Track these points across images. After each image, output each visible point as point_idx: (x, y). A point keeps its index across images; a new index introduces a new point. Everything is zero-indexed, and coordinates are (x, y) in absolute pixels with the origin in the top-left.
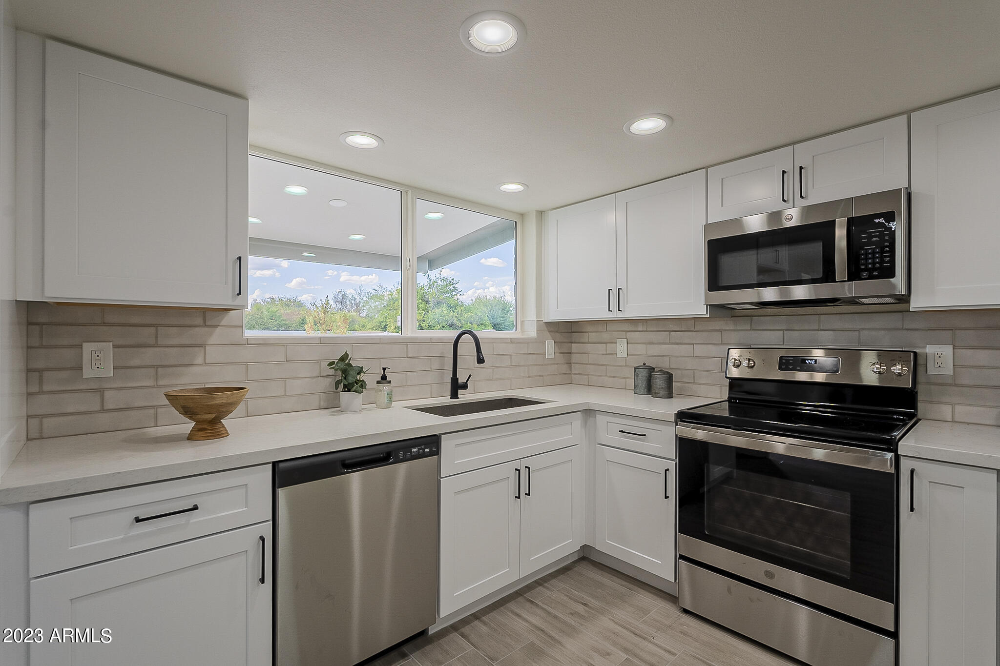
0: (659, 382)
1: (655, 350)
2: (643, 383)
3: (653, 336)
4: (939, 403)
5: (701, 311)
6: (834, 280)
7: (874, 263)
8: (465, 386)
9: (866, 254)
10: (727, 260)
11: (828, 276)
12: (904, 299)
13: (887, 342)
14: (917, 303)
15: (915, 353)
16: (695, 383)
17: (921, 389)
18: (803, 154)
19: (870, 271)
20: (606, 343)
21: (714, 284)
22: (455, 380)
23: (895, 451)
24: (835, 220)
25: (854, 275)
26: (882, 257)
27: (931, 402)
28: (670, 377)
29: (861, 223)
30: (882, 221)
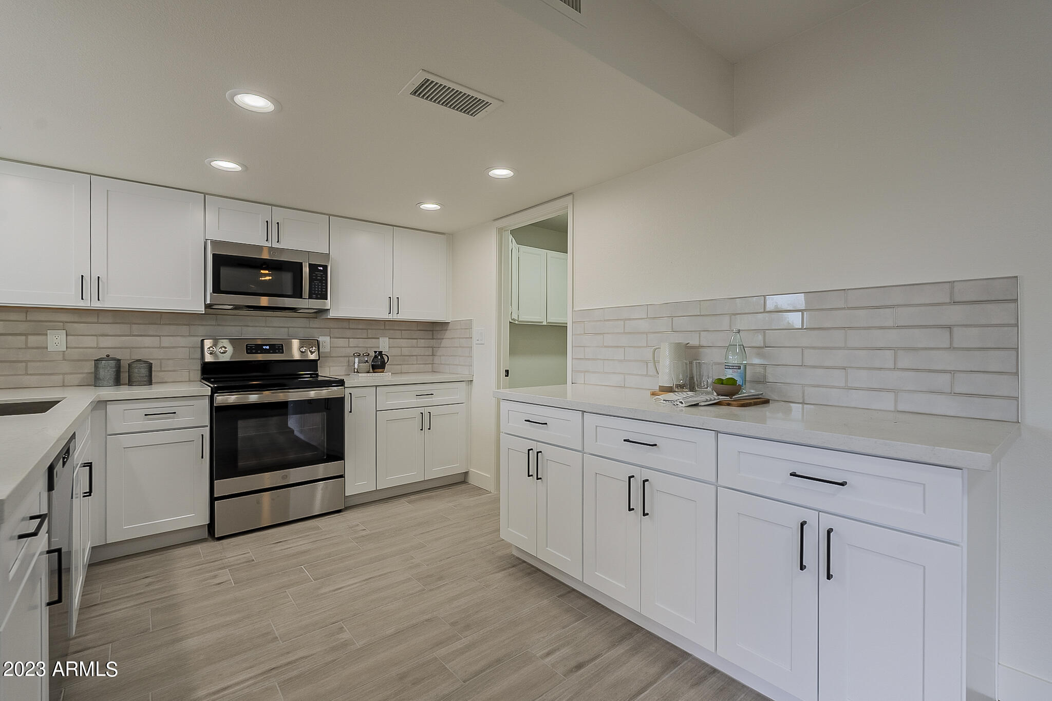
2: (108, 375)
3: (107, 329)
4: (325, 367)
5: (201, 309)
6: (300, 297)
7: (318, 291)
9: (315, 285)
10: (224, 271)
11: (298, 294)
12: (327, 311)
13: (303, 335)
14: (332, 314)
15: (318, 341)
18: (279, 215)
19: (317, 295)
20: (28, 335)
21: (217, 288)
23: (344, 386)
24: (303, 263)
25: (310, 297)
26: (322, 288)
27: (322, 367)
28: (150, 366)
29: (313, 267)
30: (321, 268)
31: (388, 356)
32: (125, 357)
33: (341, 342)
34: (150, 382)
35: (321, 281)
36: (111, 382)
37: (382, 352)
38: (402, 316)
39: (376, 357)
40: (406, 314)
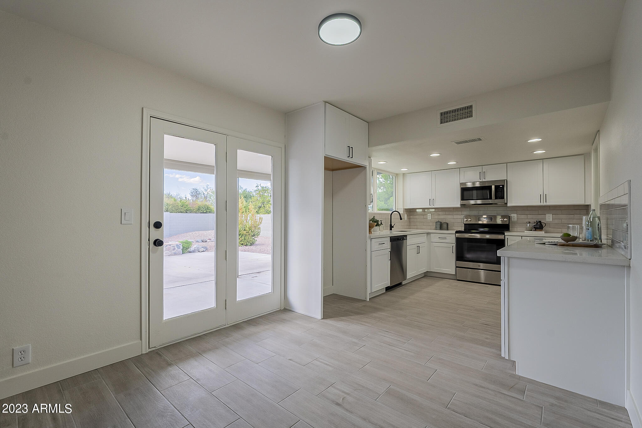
0: (445, 226)
1: (442, 217)
2: (438, 226)
3: (440, 213)
4: (514, 227)
5: (459, 206)
6: (492, 199)
8: (393, 227)
9: (499, 194)
10: (465, 193)
11: (491, 198)
12: (507, 204)
13: (503, 214)
14: (508, 205)
15: (509, 216)
16: (453, 226)
17: (510, 224)
18: (484, 169)
19: (499, 197)
20: (424, 215)
21: (463, 199)
22: (391, 225)
23: (504, 234)
24: (492, 186)
25: (496, 198)
26: (502, 195)
27: (513, 227)
28: (448, 224)
29: (496, 187)
30: (502, 186)
31: (546, 224)
32: (443, 221)
33: (523, 216)
34: (448, 229)
35: (501, 192)
36: (439, 229)
37: (541, 221)
38: (548, 203)
39: (537, 224)
40: (551, 202)
